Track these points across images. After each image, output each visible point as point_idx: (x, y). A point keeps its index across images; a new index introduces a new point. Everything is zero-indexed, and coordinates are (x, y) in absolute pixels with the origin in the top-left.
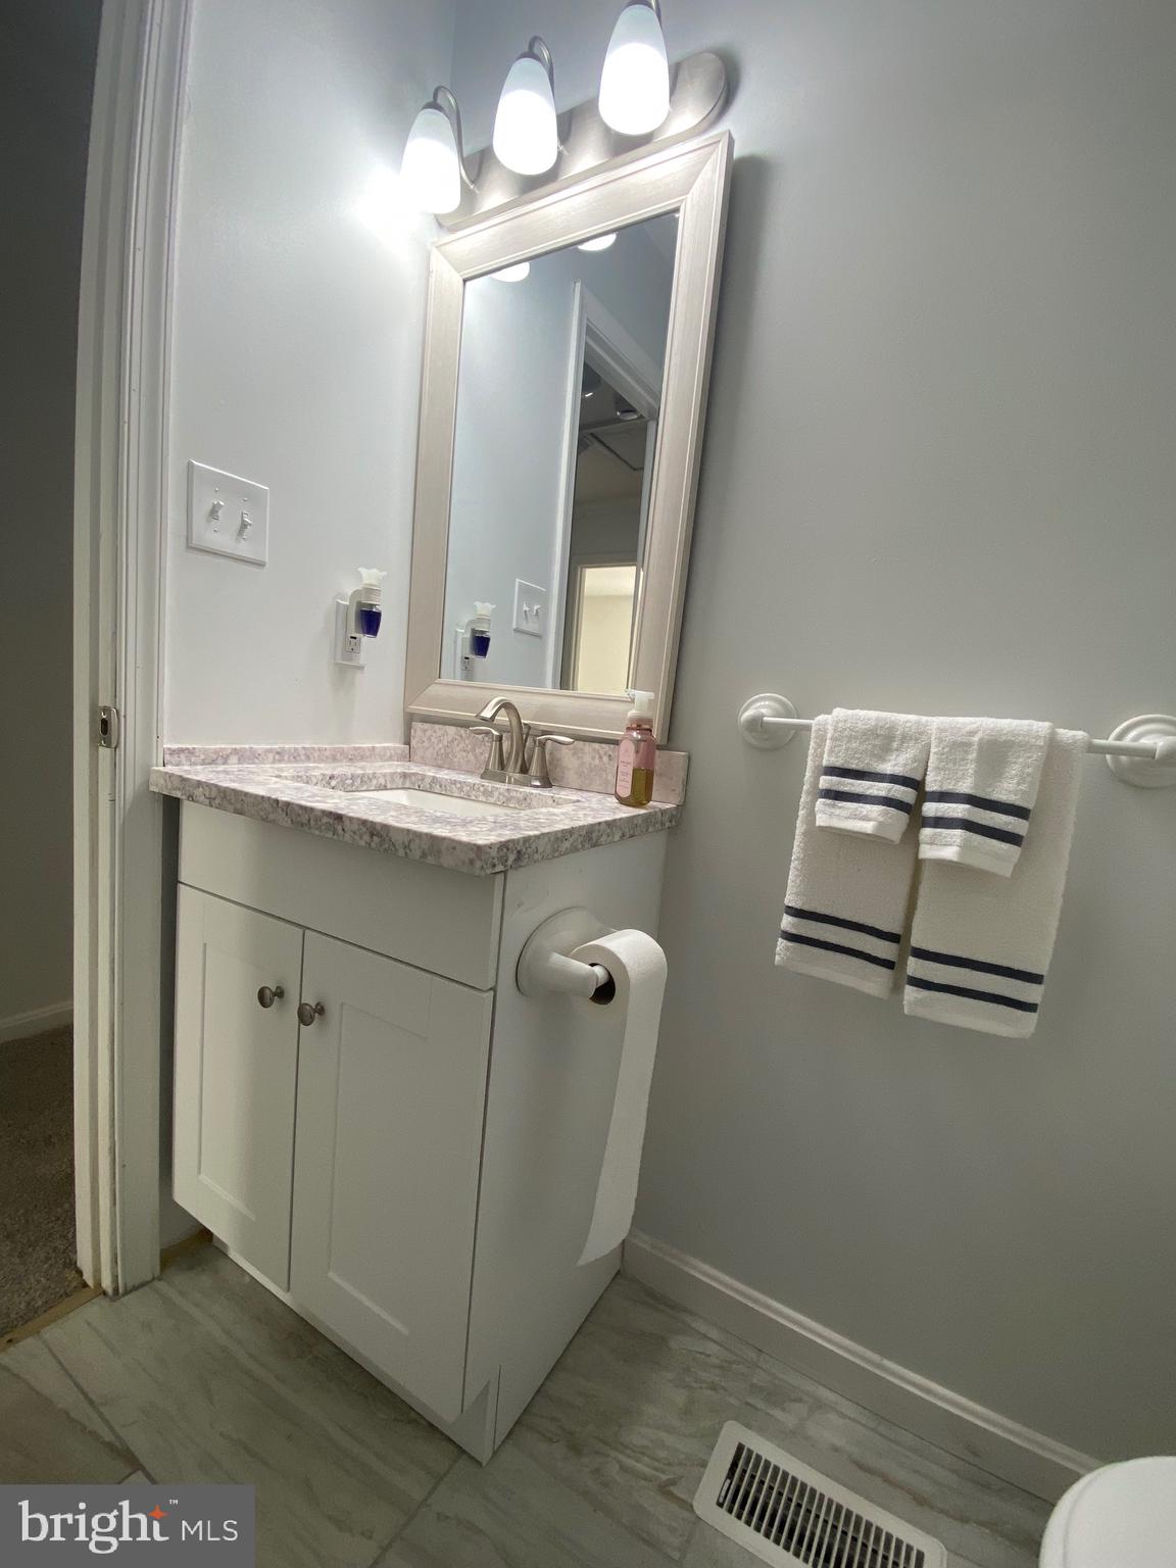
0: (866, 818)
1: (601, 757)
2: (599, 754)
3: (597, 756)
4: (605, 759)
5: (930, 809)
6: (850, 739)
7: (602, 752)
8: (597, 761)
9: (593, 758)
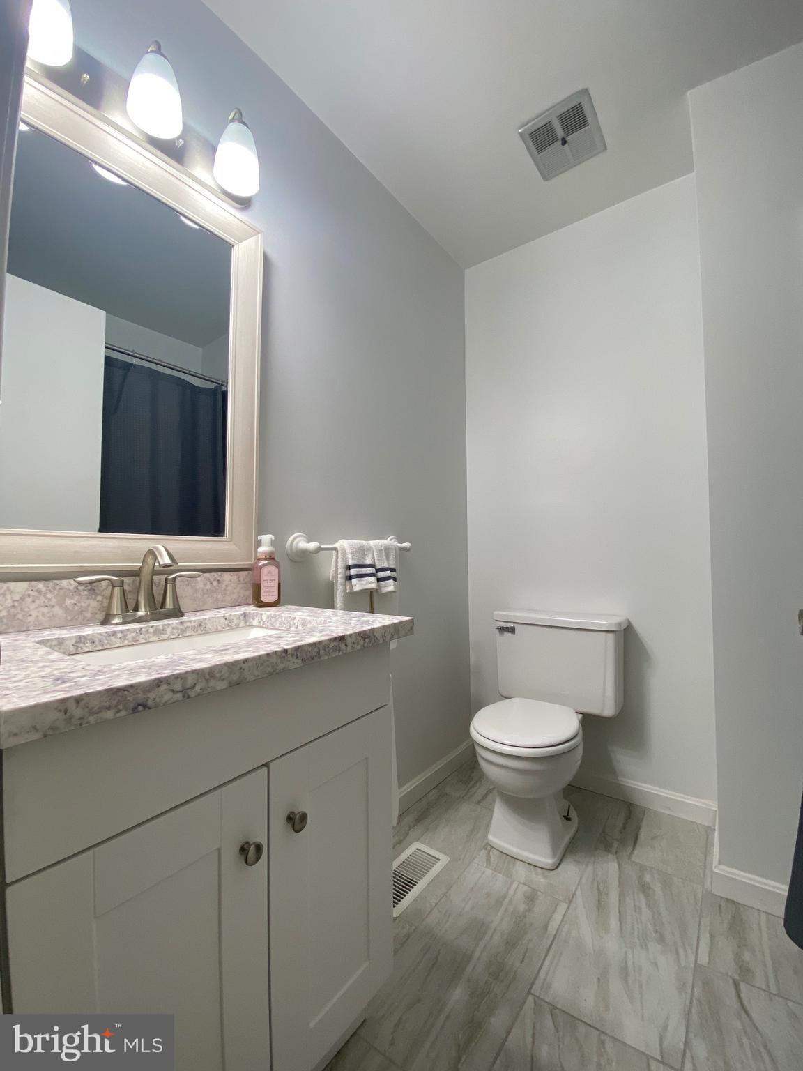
0: (371, 583)
1: (211, 583)
2: (209, 580)
3: (208, 583)
4: (215, 583)
5: (381, 575)
6: (356, 552)
7: (212, 579)
8: (208, 586)
9: (205, 585)
